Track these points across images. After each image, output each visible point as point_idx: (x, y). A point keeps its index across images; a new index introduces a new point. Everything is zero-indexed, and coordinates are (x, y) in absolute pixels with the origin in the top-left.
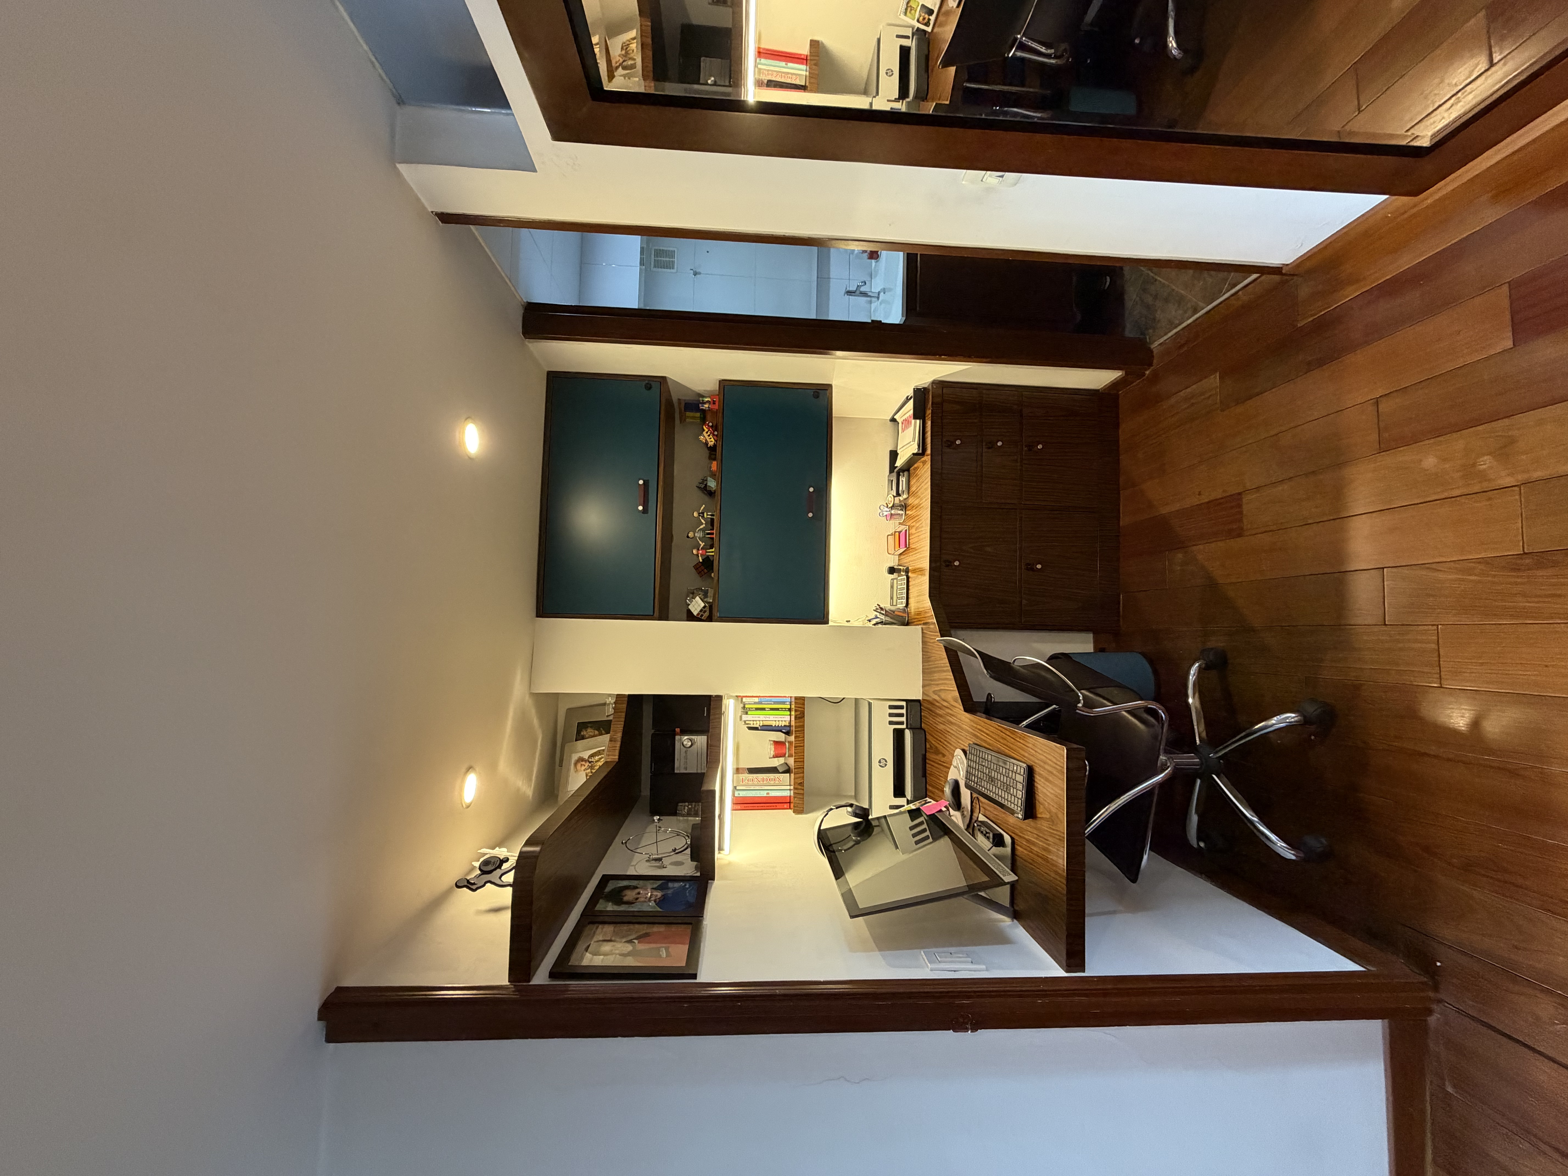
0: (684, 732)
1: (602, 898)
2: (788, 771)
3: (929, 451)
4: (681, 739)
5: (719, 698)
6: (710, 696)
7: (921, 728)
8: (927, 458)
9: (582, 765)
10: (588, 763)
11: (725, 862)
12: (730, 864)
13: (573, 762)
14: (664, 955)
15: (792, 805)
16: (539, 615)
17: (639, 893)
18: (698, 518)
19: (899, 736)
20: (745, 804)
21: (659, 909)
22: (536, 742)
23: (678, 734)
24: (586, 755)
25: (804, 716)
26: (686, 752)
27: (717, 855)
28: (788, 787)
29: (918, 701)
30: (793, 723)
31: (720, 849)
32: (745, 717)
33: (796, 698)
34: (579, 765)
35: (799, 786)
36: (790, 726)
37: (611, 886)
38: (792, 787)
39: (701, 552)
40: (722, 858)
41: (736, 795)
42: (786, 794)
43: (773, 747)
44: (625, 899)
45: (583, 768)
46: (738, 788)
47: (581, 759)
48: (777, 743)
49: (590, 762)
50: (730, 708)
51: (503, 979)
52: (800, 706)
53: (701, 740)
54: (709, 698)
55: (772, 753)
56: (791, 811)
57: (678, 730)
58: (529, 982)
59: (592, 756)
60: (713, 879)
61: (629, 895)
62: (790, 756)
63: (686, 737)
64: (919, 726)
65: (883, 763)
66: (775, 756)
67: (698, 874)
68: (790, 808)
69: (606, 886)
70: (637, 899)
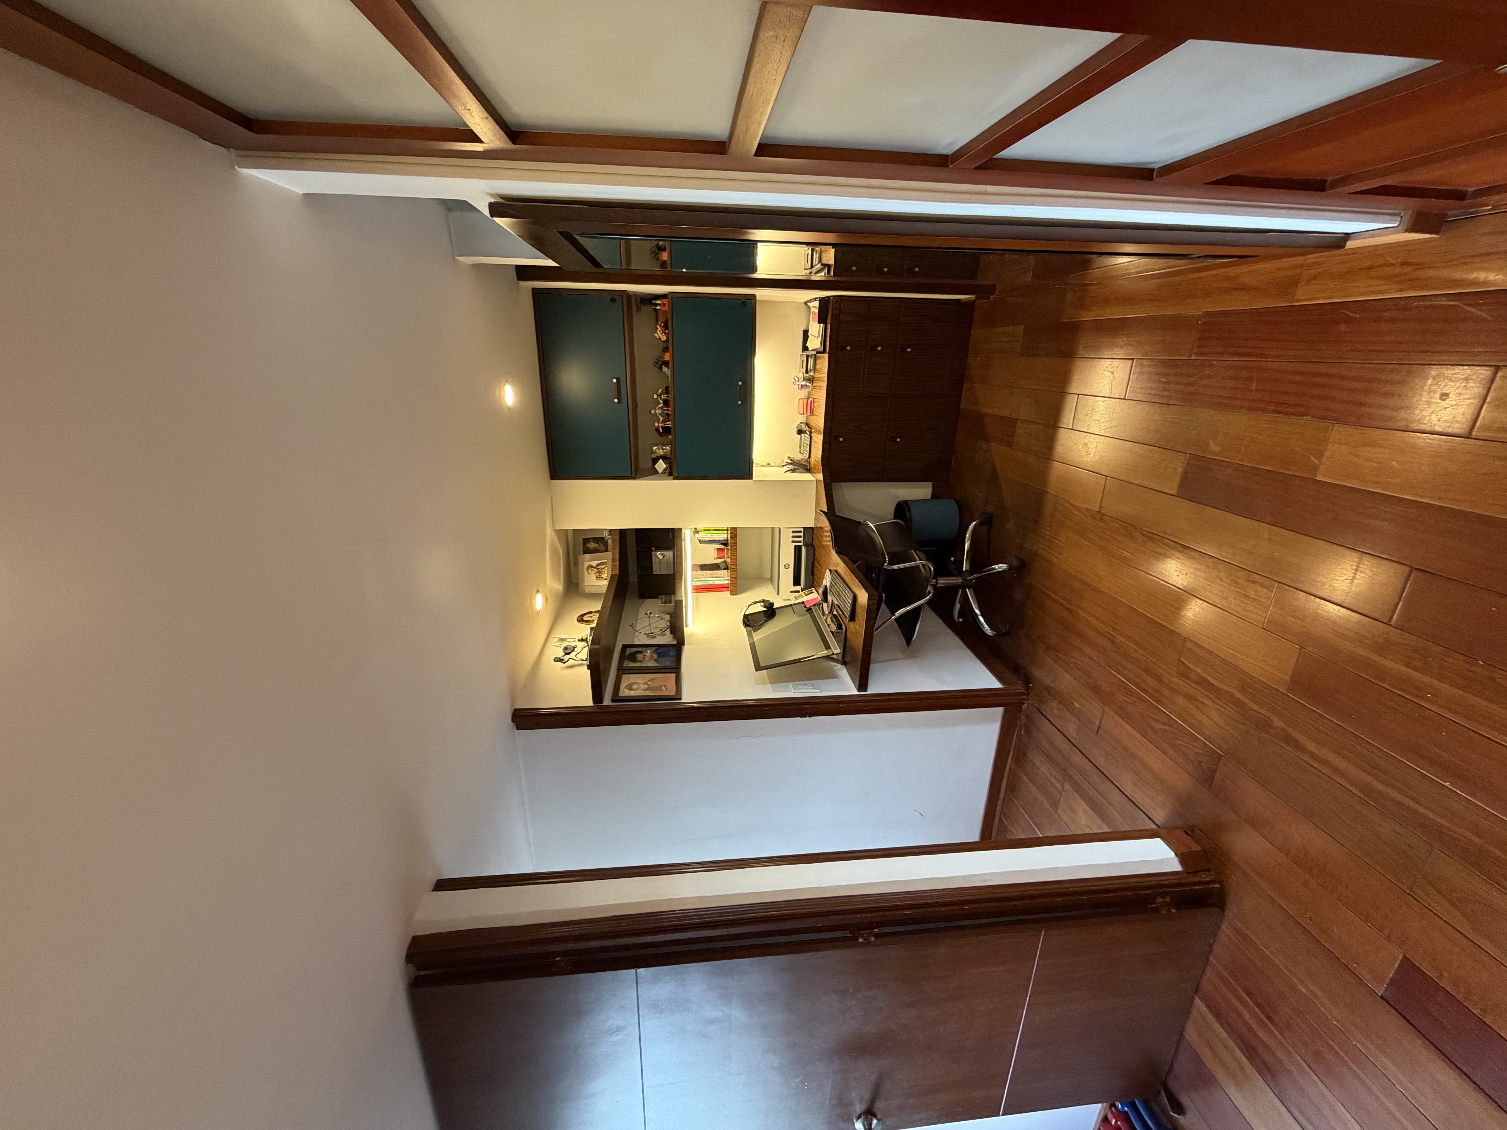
0: (658, 548)
1: (625, 659)
2: (727, 568)
3: (828, 350)
4: (656, 554)
5: (680, 530)
6: (674, 529)
7: (813, 545)
8: (826, 356)
9: (592, 570)
10: (596, 570)
11: (690, 632)
12: (692, 634)
13: (585, 567)
14: (664, 689)
15: (729, 589)
16: (552, 478)
17: (644, 656)
18: (657, 399)
19: (798, 550)
20: (698, 589)
21: (657, 665)
22: (560, 556)
23: (653, 551)
24: (594, 563)
25: (736, 537)
26: (660, 562)
27: (685, 629)
28: (727, 578)
29: (812, 528)
30: (729, 538)
31: (687, 626)
32: (697, 536)
33: (731, 528)
34: (590, 571)
35: (734, 579)
36: (727, 540)
37: (629, 651)
38: (729, 578)
39: (660, 425)
40: (688, 631)
41: (693, 584)
42: (726, 582)
43: (716, 552)
44: (638, 659)
45: (593, 572)
46: (694, 580)
47: (591, 567)
48: (718, 549)
49: (598, 569)
50: (687, 535)
51: (590, 703)
52: (734, 532)
53: (669, 554)
54: (673, 530)
55: (716, 556)
56: (728, 593)
57: (653, 548)
58: (602, 703)
59: (599, 565)
60: (684, 645)
61: (639, 656)
62: (728, 557)
63: (659, 553)
64: (811, 544)
65: (787, 566)
66: (717, 558)
67: (675, 642)
68: (728, 591)
69: (625, 652)
70: (644, 659)
